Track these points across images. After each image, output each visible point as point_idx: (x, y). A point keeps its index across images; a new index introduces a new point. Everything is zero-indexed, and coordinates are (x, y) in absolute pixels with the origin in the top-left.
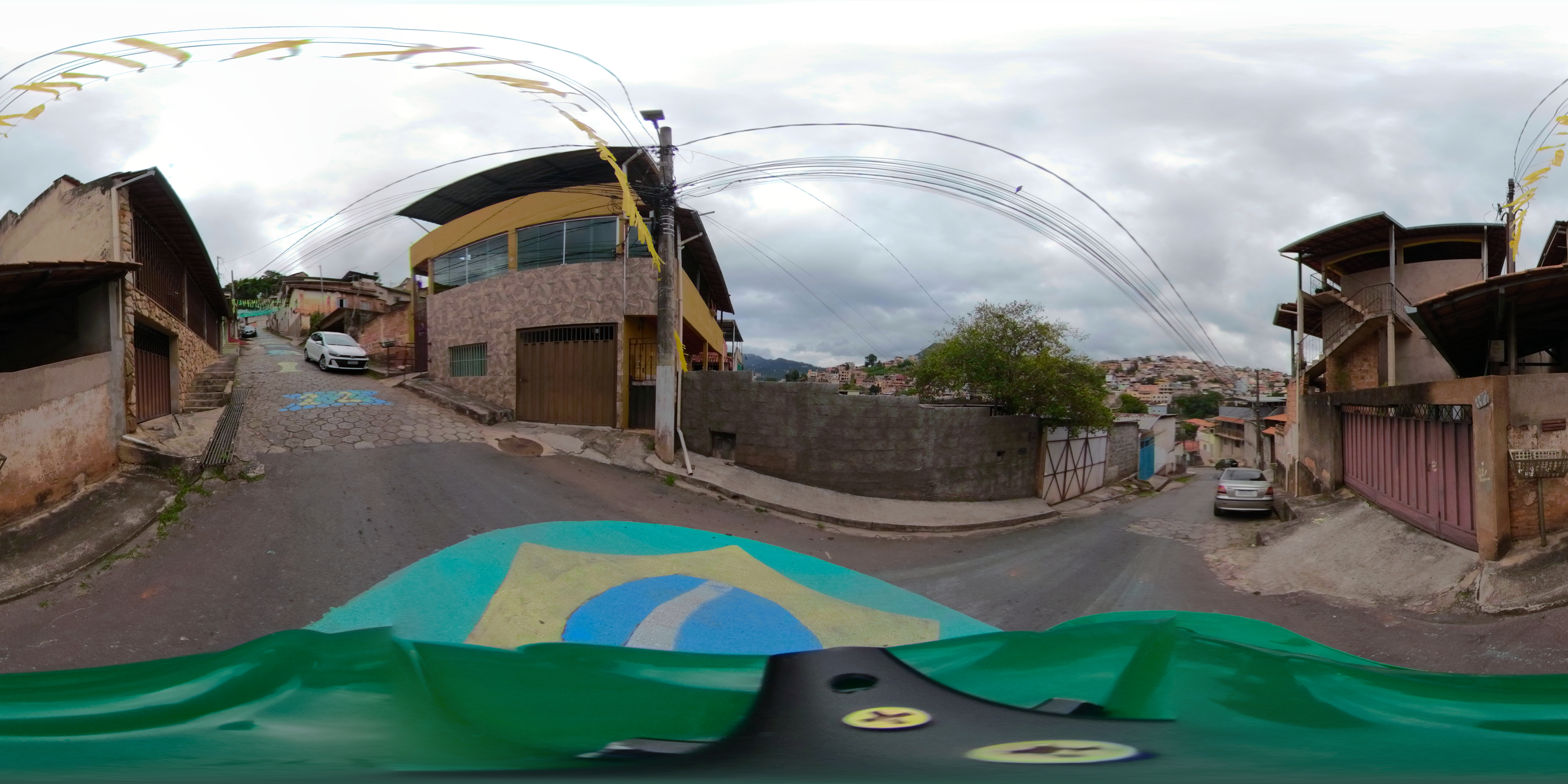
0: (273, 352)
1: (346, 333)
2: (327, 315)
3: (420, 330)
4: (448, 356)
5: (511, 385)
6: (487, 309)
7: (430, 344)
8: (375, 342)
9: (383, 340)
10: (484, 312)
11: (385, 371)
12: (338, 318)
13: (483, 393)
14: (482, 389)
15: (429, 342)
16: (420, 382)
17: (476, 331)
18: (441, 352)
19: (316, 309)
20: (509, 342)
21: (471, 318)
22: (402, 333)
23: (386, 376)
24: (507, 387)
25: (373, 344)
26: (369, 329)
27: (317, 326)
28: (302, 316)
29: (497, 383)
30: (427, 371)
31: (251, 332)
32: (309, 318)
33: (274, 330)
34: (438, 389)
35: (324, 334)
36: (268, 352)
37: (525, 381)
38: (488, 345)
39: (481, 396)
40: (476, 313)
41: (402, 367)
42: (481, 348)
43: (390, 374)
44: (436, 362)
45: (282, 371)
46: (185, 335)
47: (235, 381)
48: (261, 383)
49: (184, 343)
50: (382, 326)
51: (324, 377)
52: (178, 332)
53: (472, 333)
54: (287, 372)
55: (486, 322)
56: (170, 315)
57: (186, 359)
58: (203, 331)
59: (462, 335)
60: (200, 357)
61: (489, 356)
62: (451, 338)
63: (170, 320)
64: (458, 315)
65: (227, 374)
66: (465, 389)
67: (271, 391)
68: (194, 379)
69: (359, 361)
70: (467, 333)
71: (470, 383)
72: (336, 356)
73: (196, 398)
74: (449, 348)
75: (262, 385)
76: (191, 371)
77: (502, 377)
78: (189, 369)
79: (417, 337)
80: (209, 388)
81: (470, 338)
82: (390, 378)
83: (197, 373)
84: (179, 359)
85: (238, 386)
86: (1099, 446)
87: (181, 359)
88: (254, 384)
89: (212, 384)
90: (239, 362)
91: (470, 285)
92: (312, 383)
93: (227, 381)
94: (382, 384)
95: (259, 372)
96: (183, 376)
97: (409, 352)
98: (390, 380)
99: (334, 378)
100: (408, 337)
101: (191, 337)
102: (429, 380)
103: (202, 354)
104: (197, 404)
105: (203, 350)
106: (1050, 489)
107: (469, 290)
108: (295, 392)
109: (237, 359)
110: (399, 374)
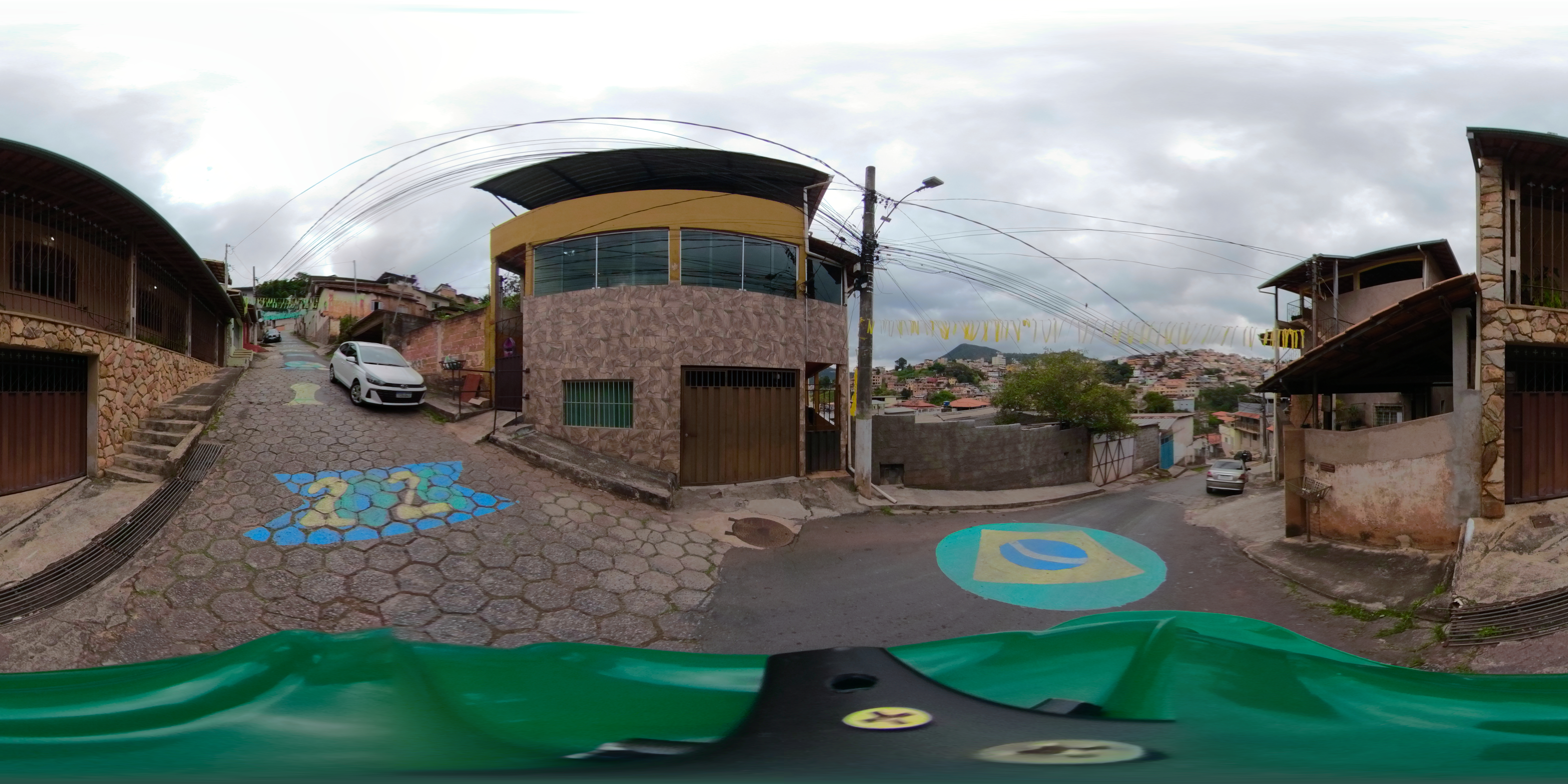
0: (292, 364)
1: (385, 344)
2: (360, 319)
4: (560, 392)
5: (673, 442)
6: (633, 330)
7: (528, 371)
8: (427, 359)
9: (444, 358)
10: (629, 333)
11: (455, 411)
12: (374, 323)
13: (626, 452)
14: (623, 446)
15: (525, 368)
16: (519, 434)
17: (613, 362)
18: (548, 385)
19: (348, 312)
20: (670, 383)
21: (604, 340)
22: (474, 352)
23: (457, 418)
24: (665, 445)
25: (424, 361)
26: (420, 339)
27: (347, 333)
28: (331, 320)
29: (649, 438)
30: (521, 411)
32: (338, 322)
33: (301, 335)
34: (556, 450)
35: (358, 345)
36: (286, 364)
37: (693, 436)
38: (635, 384)
39: (622, 457)
40: (614, 333)
41: (478, 402)
42: (624, 386)
43: (461, 415)
44: (538, 400)
45: (293, 403)
46: (120, 352)
47: (210, 422)
48: (249, 432)
49: (116, 365)
50: (440, 337)
51: (360, 419)
52: (96, 349)
53: (607, 364)
54: (303, 406)
55: (631, 348)
56: (66, 326)
57: (123, 390)
58: (183, 338)
59: (589, 364)
60: (168, 378)
61: (638, 400)
62: (567, 366)
63: (68, 333)
64: (582, 333)
65: (198, 412)
66: (595, 448)
67: (260, 456)
68: (146, 416)
69: (413, 393)
70: (598, 362)
71: (601, 438)
72: (376, 383)
73: (135, 454)
74: (564, 382)
75: (251, 436)
76: (136, 406)
77: (659, 431)
78: (133, 403)
79: (499, 359)
80: (159, 438)
81: (602, 369)
82: (464, 423)
83: (155, 406)
84: (101, 393)
85: (212, 434)
86: (1129, 445)
87: (105, 392)
88: (240, 431)
89: (167, 430)
90: (241, 379)
91: (604, 290)
92: (337, 439)
93: (192, 427)
94: (453, 433)
95: (260, 404)
96: (109, 420)
97: (487, 380)
98: (465, 428)
99: (375, 423)
100: (483, 357)
101: (142, 352)
102: (530, 428)
103: (174, 374)
104: (130, 465)
105: (177, 367)
106: (1097, 476)
107: (602, 297)
108: (305, 469)
109: (240, 375)
110: (474, 415)
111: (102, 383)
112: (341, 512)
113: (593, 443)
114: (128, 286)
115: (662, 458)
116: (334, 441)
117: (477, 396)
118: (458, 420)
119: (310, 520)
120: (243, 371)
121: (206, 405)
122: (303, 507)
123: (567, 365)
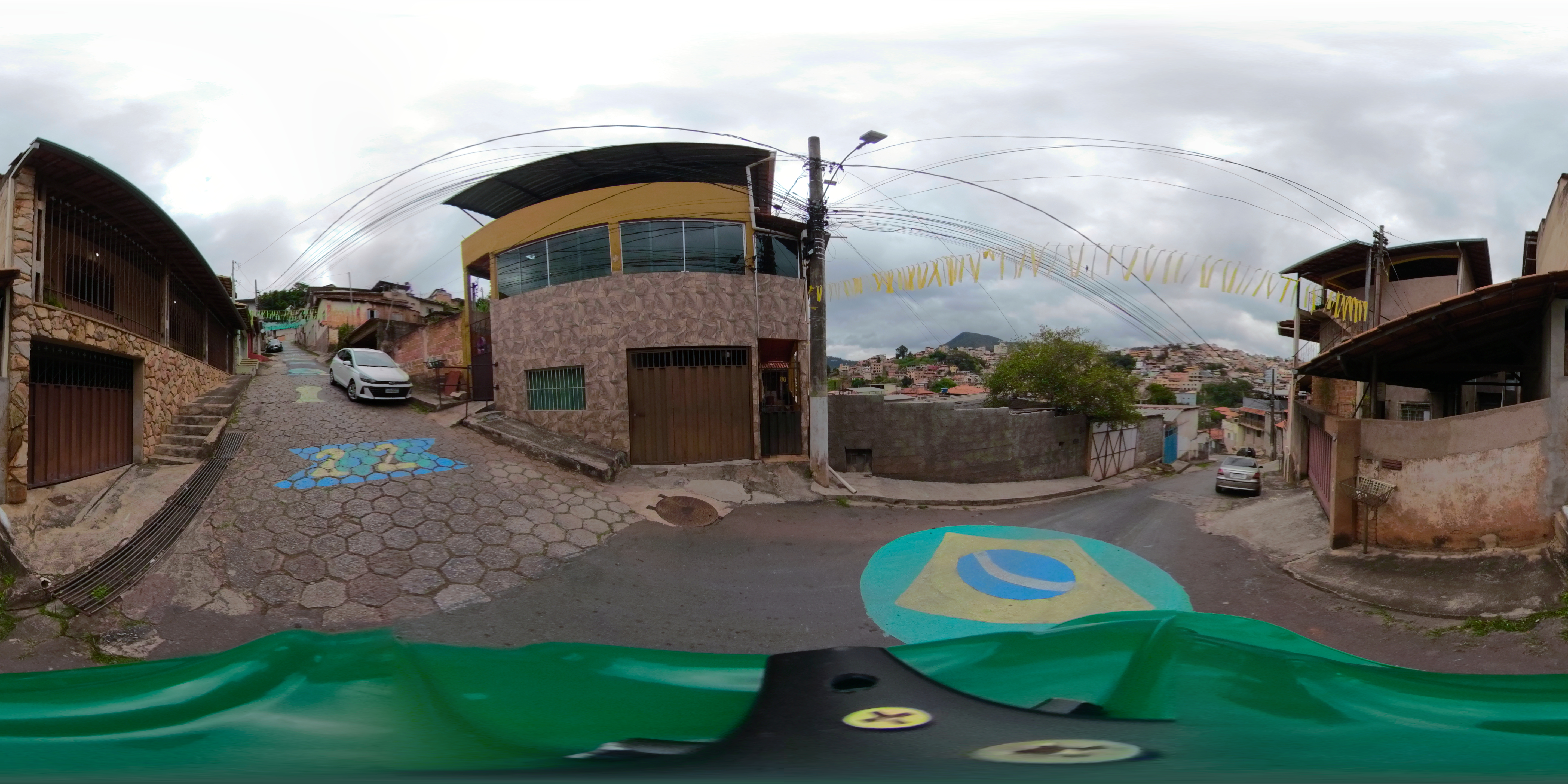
0: (295, 371)
1: (379, 349)
2: (357, 327)
3: (479, 345)
4: (524, 381)
5: (623, 422)
6: (581, 320)
7: (496, 365)
8: (416, 360)
9: (429, 358)
10: (578, 324)
11: (436, 403)
12: (369, 331)
13: (580, 432)
14: (578, 426)
15: (494, 362)
16: (489, 418)
17: (566, 350)
18: (513, 376)
19: (345, 321)
20: (617, 365)
21: (557, 332)
22: (452, 349)
23: (438, 408)
24: (615, 424)
25: (414, 363)
26: (409, 344)
27: (345, 341)
28: (330, 329)
29: (601, 419)
30: (492, 400)
31: (276, 346)
32: (337, 331)
33: (301, 344)
34: (517, 430)
35: (354, 351)
36: (290, 371)
37: (641, 415)
38: (586, 369)
39: (577, 437)
40: (566, 325)
41: (457, 395)
42: (576, 372)
43: (442, 405)
44: (506, 390)
45: (299, 401)
46: (158, 357)
47: (231, 417)
48: (265, 423)
49: (156, 368)
50: (426, 341)
51: (355, 411)
52: (142, 354)
53: (560, 353)
54: (308, 403)
55: (581, 337)
56: (123, 333)
57: (161, 390)
58: (202, 348)
59: (546, 355)
60: (192, 382)
61: (589, 384)
62: (528, 358)
63: (124, 339)
64: (538, 328)
65: (222, 409)
66: (554, 429)
67: (276, 439)
68: (177, 414)
69: (400, 388)
70: (553, 351)
71: (559, 420)
72: (368, 381)
73: (172, 444)
74: (526, 371)
75: (267, 426)
76: (170, 404)
77: (609, 412)
78: (168, 401)
79: (474, 355)
80: (192, 429)
81: (557, 358)
82: (444, 412)
83: (183, 405)
84: (146, 391)
85: (234, 426)
86: (1131, 436)
87: (148, 390)
88: (257, 423)
89: (197, 424)
90: (251, 385)
91: (555, 287)
92: (337, 425)
93: (219, 420)
94: (434, 420)
95: (271, 403)
96: (151, 414)
97: (465, 376)
98: (444, 415)
99: (368, 413)
100: (461, 356)
101: (174, 358)
102: (500, 414)
103: (196, 379)
104: (170, 452)
105: (198, 373)
106: (1095, 470)
107: (554, 294)
108: (312, 445)
109: (250, 381)
110: (453, 405)
111: (146, 382)
112: (339, 468)
113: (553, 424)
114: (163, 301)
115: (613, 437)
116: (335, 426)
117: (458, 390)
118: (439, 410)
119: (317, 473)
120: (252, 377)
121: (227, 403)
122: (312, 466)
123: (528, 356)
